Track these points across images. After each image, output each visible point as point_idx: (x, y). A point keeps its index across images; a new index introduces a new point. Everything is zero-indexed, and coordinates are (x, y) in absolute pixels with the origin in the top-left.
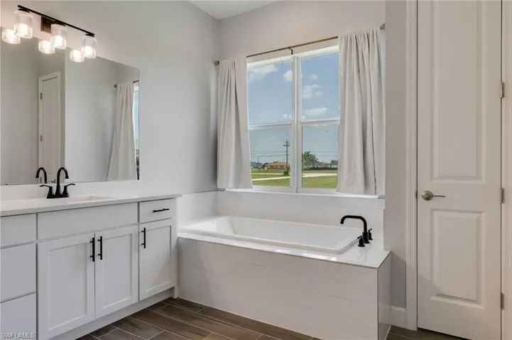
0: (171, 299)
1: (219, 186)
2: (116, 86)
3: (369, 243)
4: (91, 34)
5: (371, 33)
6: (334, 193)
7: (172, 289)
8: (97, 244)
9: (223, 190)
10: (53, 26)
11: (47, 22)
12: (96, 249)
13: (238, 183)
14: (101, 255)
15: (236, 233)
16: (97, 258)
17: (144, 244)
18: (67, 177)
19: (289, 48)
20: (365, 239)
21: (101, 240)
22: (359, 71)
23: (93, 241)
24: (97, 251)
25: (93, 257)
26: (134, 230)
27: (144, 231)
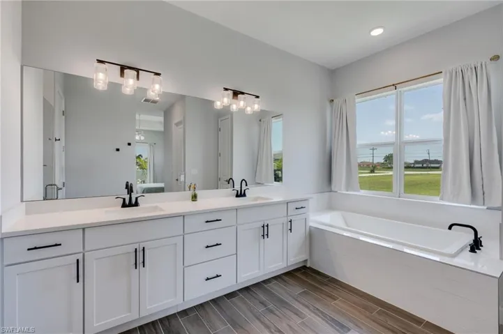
0: (304, 267)
1: (333, 189)
2: (260, 120)
3: (480, 249)
4: (257, 97)
5: (479, 65)
6: (436, 200)
7: (306, 261)
8: (266, 228)
9: (336, 192)
10: (239, 96)
11: (236, 94)
12: (265, 231)
13: (348, 187)
14: (267, 235)
15: (349, 227)
16: (266, 236)
17: (291, 230)
18: (246, 185)
19: (393, 85)
20: (476, 245)
21: (267, 226)
22: (465, 99)
23: (263, 227)
24: (266, 233)
25: (263, 236)
26: (285, 220)
27: (291, 221)
